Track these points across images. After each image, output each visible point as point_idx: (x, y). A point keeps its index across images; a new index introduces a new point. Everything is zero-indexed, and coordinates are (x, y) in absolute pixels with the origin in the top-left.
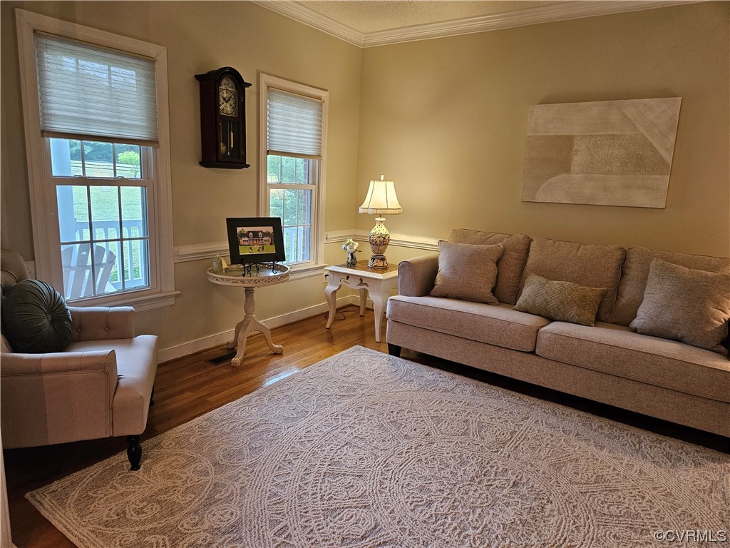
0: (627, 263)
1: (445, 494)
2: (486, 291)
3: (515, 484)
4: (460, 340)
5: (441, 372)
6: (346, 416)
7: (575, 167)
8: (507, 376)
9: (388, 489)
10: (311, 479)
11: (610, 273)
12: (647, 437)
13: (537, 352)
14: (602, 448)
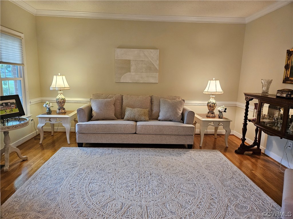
0: (152, 100)
1: (135, 185)
2: (113, 115)
3: (151, 174)
4: (109, 134)
5: (103, 148)
6: (81, 174)
7: (132, 71)
8: (128, 143)
9: (116, 191)
10: (87, 200)
11: (149, 104)
12: (171, 150)
13: (137, 133)
14: (163, 156)
